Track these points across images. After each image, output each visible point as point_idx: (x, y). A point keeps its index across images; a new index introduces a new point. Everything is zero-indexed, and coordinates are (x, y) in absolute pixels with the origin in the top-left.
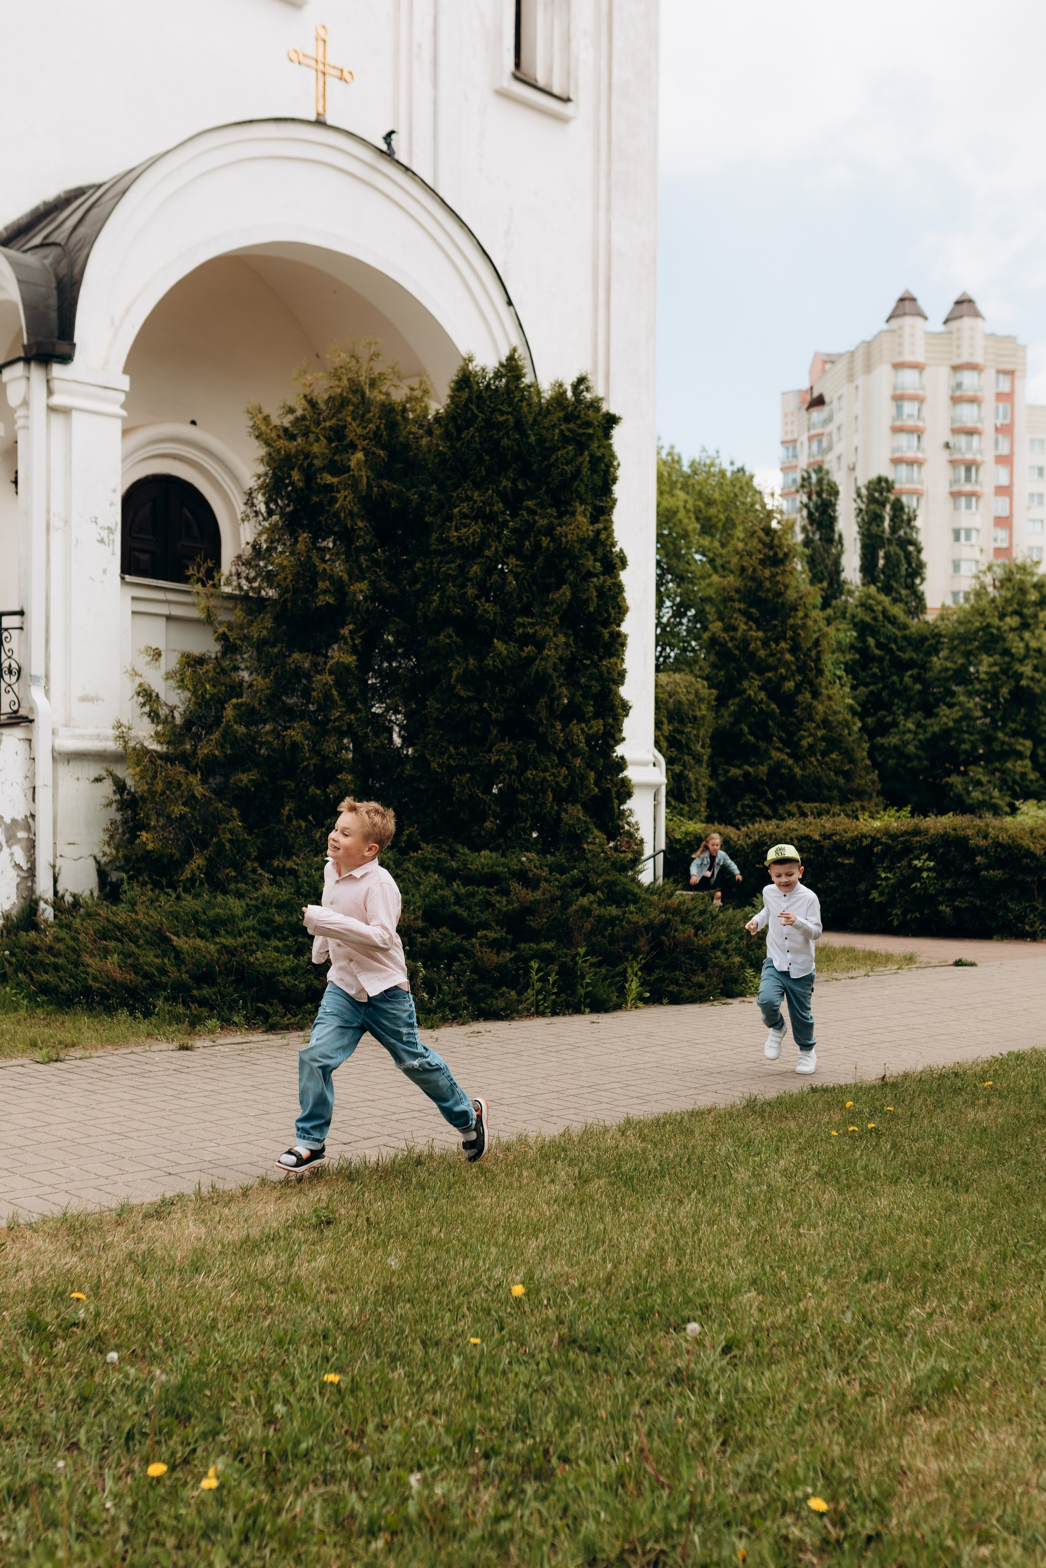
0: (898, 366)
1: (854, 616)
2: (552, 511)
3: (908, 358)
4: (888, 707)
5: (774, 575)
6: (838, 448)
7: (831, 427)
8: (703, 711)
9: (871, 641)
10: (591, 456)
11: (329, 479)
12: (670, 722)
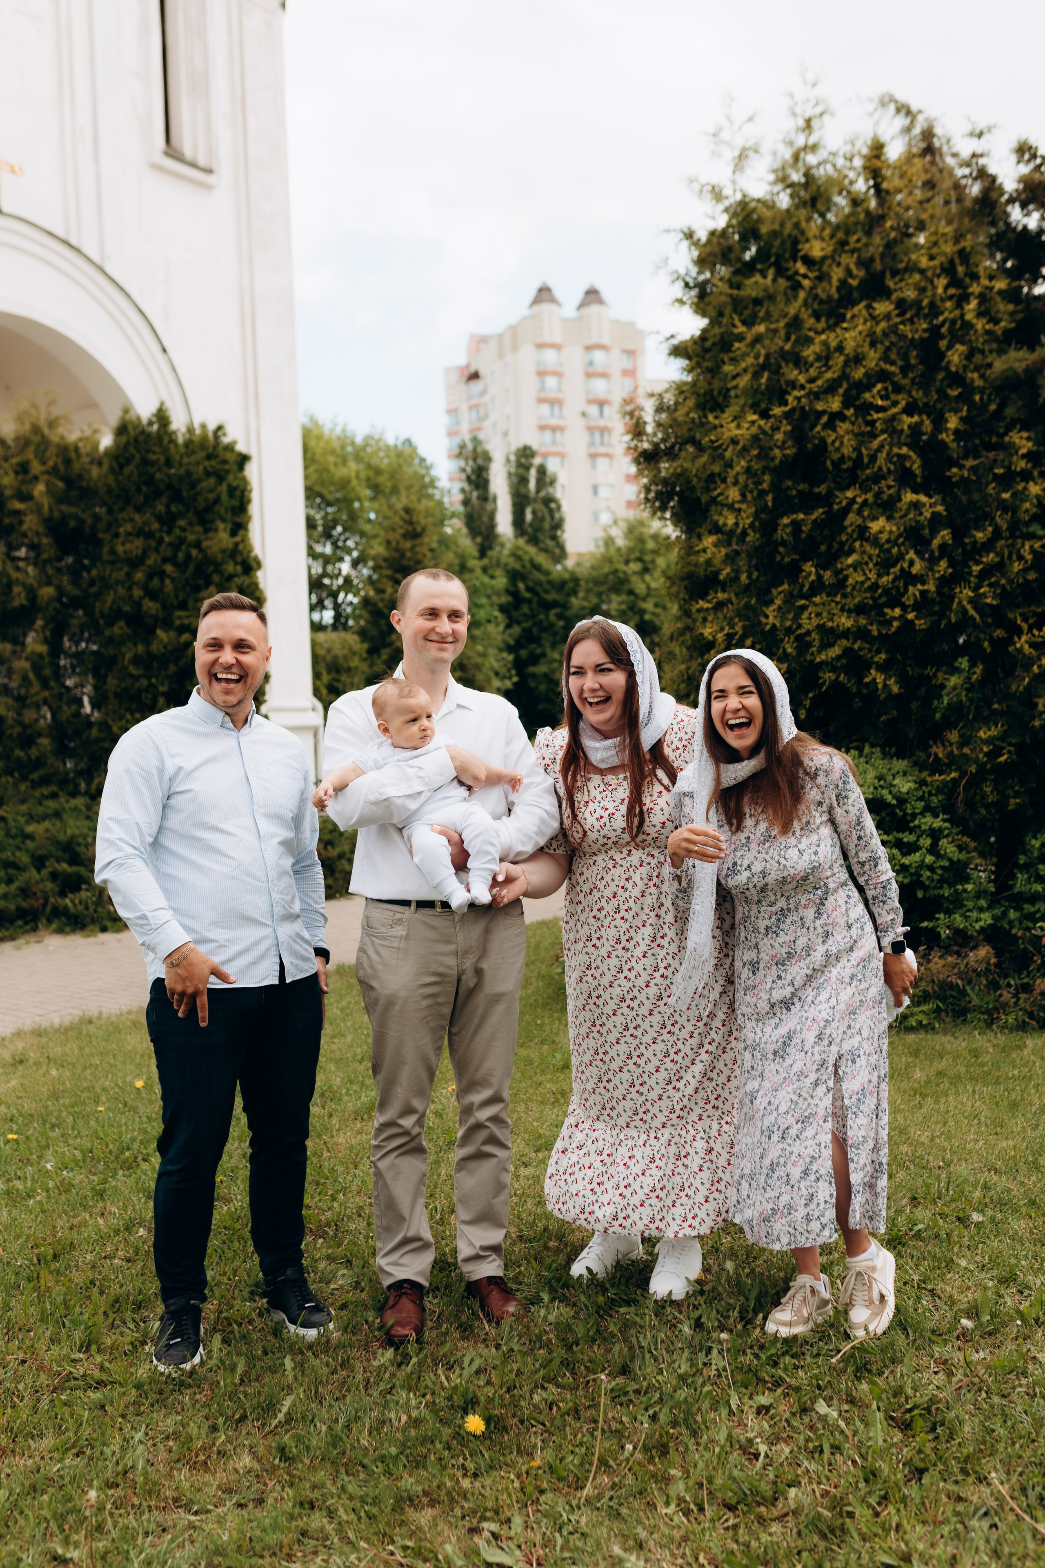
0: (540, 347)
1: (506, 565)
2: (199, 529)
3: (548, 340)
4: (536, 641)
5: (413, 547)
6: (494, 418)
7: (486, 398)
9: (521, 586)
10: (229, 486)
11: (18, 505)
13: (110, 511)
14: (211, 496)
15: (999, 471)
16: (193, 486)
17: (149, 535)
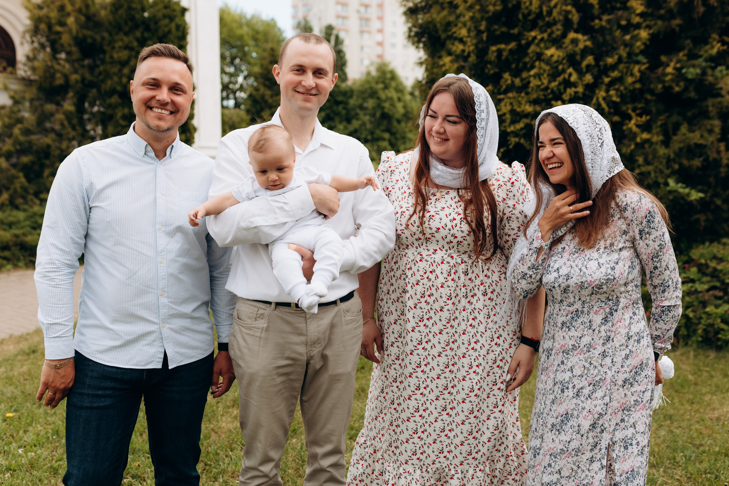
10: (176, 24)
11: (58, 28)
13: (111, 34)
14: (166, 29)
15: (623, 23)
16: (156, 23)
17: (132, 49)
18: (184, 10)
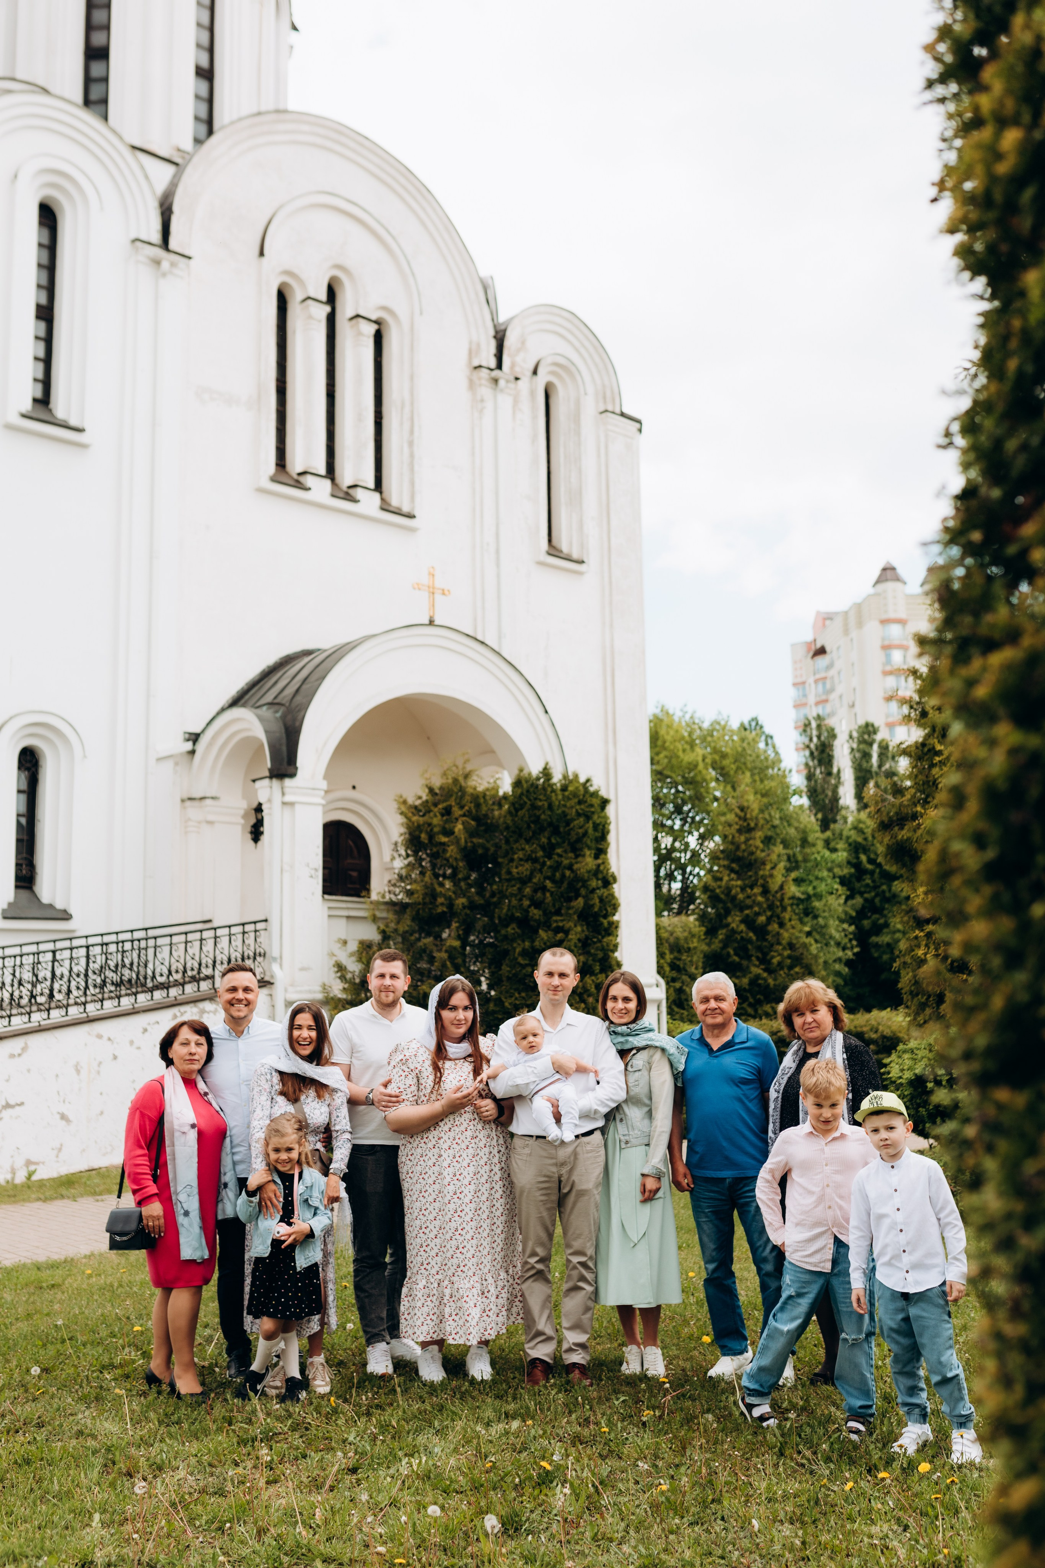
0: (884, 622)
1: (848, 838)
2: (571, 855)
3: (892, 615)
4: (879, 911)
6: (840, 689)
7: (832, 672)
8: (694, 943)
9: (863, 858)
10: (594, 823)
11: (444, 839)
12: (671, 952)
13: (508, 842)
14: (581, 831)
16: (568, 823)
17: (535, 860)
18: (605, 802)
